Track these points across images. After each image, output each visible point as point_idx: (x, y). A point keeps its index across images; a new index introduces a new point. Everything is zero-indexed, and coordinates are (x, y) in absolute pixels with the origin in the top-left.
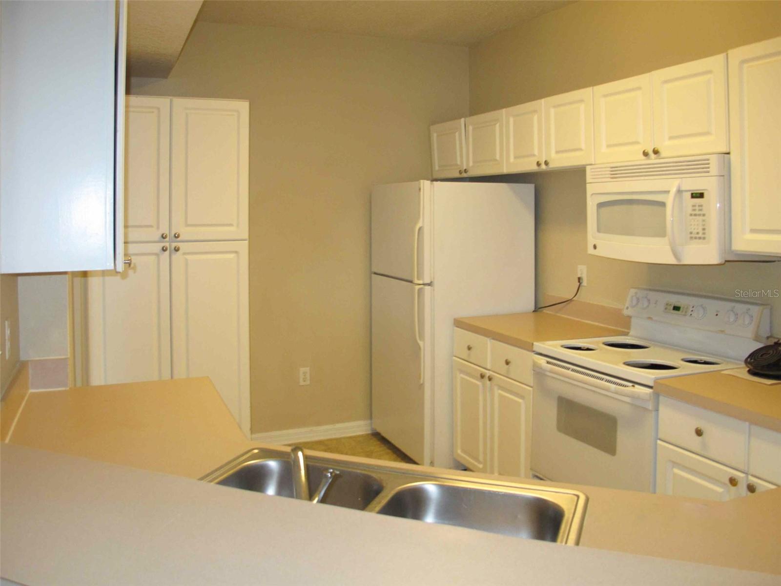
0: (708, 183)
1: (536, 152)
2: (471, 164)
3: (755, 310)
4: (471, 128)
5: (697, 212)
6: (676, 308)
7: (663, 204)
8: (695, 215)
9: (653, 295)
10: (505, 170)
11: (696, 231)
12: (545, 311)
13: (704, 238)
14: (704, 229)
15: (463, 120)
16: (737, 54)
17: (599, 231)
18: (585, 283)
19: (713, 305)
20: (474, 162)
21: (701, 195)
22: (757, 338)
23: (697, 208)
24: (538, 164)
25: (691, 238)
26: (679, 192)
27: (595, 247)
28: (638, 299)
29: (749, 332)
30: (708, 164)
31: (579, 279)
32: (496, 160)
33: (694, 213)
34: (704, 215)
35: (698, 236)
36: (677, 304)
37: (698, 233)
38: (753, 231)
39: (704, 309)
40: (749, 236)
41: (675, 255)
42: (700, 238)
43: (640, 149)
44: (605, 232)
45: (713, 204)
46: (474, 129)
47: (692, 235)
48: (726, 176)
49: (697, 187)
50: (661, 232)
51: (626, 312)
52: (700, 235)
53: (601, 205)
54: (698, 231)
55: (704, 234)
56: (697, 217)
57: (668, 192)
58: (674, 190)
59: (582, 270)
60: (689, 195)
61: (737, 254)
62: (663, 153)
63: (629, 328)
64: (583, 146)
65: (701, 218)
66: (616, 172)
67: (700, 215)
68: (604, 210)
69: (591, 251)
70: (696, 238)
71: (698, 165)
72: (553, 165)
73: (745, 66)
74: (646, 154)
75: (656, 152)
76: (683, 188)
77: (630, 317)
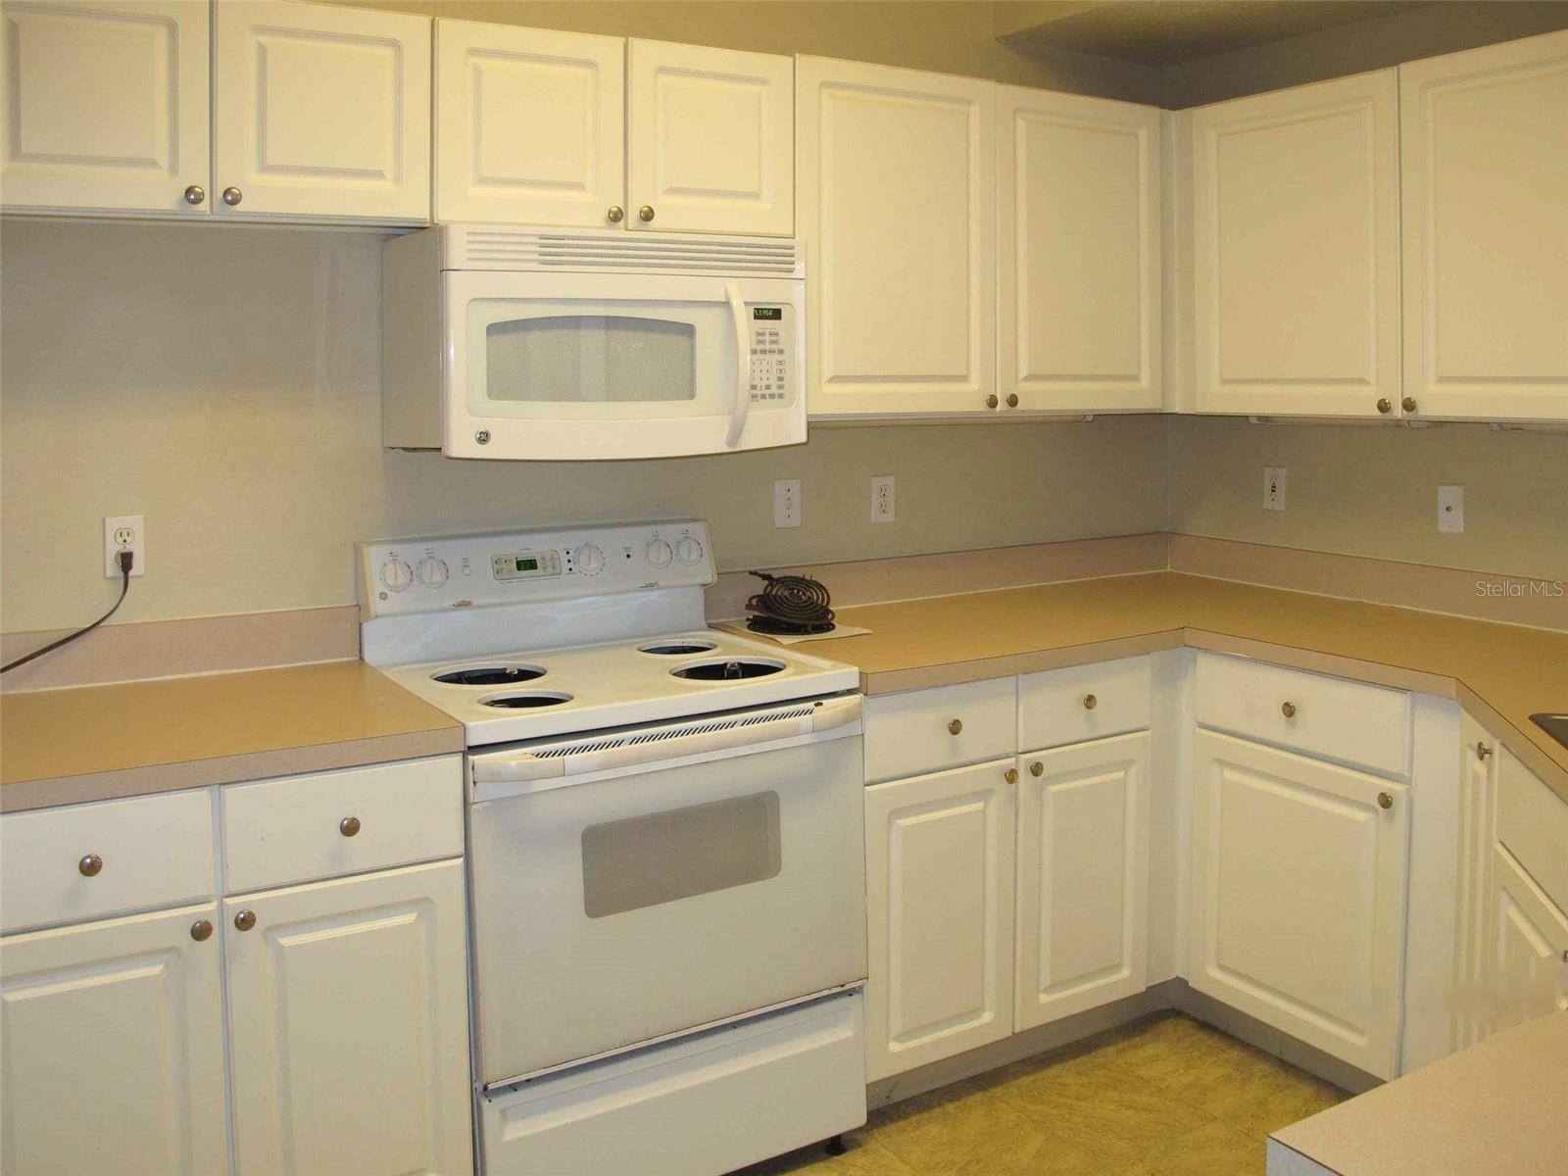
0: (790, 292)
5: (767, 347)
6: (526, 565)
7: (686, 330)
8: (763, 352)
11: (765, 383)
13: (781, 396)
14: (781, 379)
17: (490, 394)
21: (776, 314)
23: (767, 338)
25: (754, 396)
27: (485, 437)
30: (792, 256)
33: (760, 347)
34: (781, 352)
35: (768, 392)
36: (539, 556)
37: (768, 387)
38: (835, 379)
42: (772, 396)
43: (597, 204)
45: (798, 330)
47: (758, 392)
49: (768, 297)
50: (677, 390)
52: (774, 390)
54: (768, 383)
55: (781, 387)
56: (767, 356)
60: (749, 311)
65: (777, 357)
66: (557, 250)
67: (772, 352)
70: (763, 397)
71: (772, 257)
74: (617, 216)
76: (737, 299)
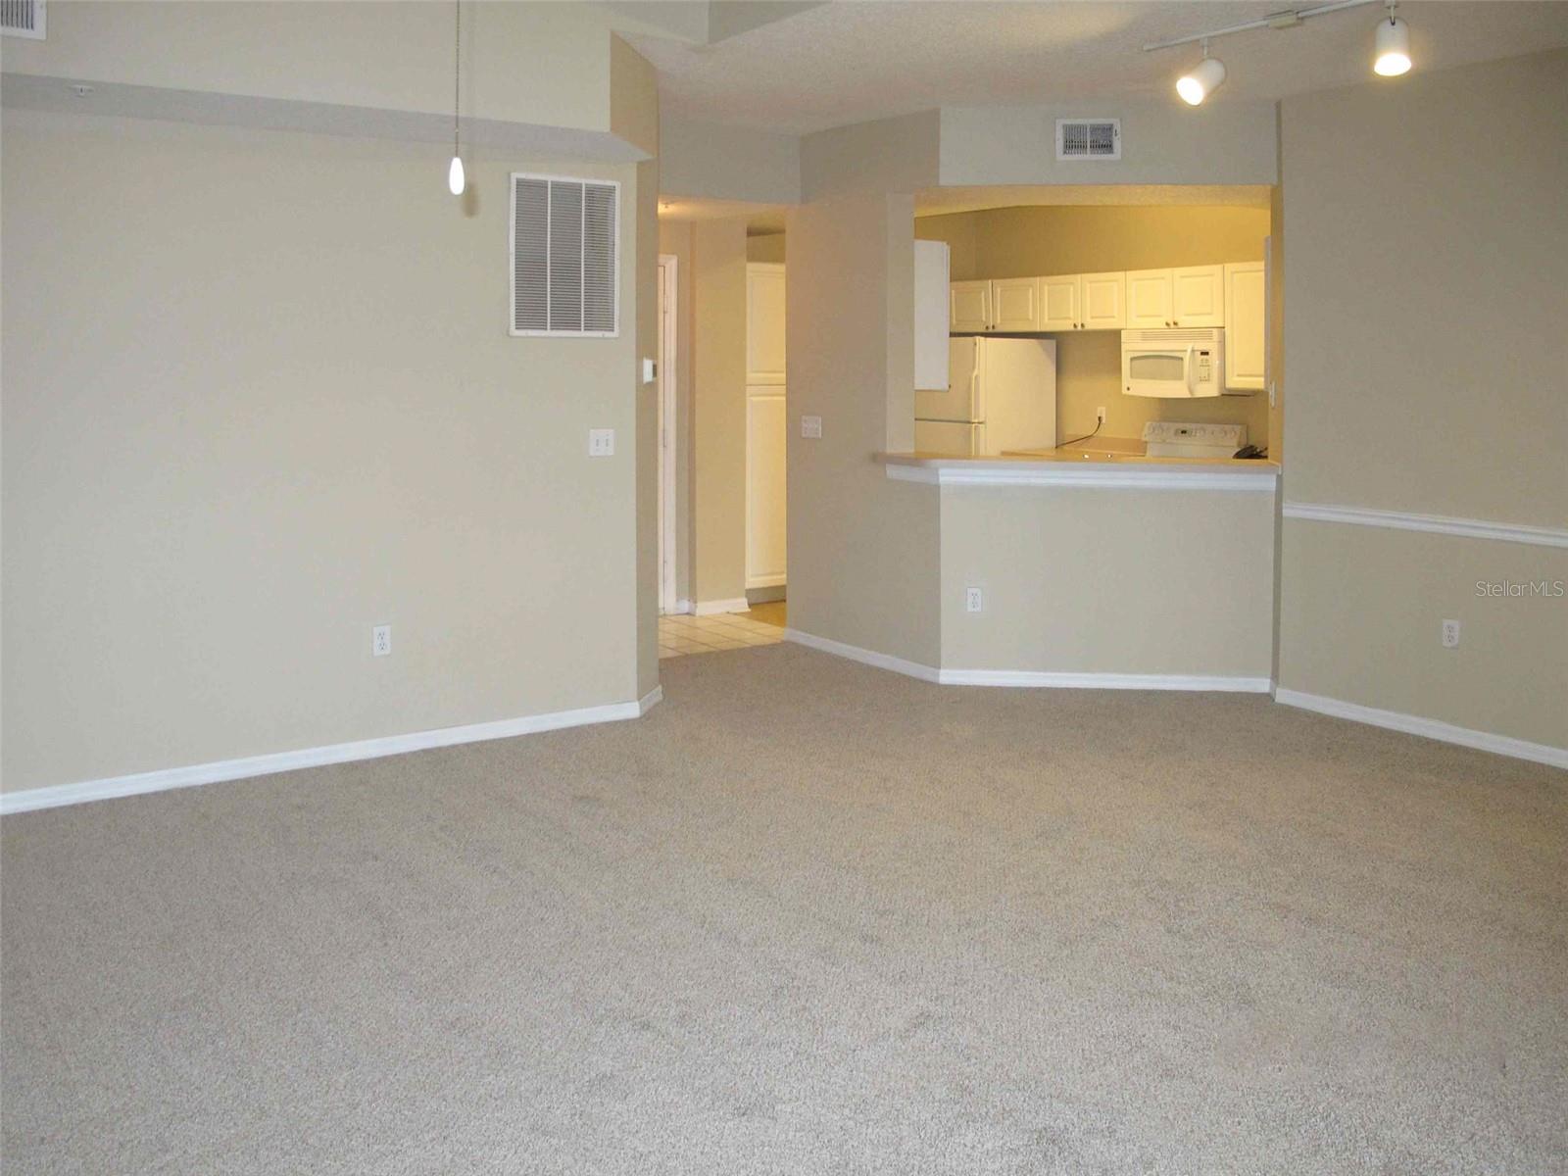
0: (1212, 346)
1: (1072, 315)
2: (999, 321)
3: (1238, 428)
4: (999, 290)
5: (1205, 364)
6: (1184, 432)
7: (1182, 359)
8: (1204, 366)
9: (1166, 425)
10: (1038, 329)
12: (1066, 448)
13: (1208, 381)
14: (1208, 375)
15: (990, 281)
16: (1230, 267)
17: (1132, 377)
18: (1104, 421)
19: (1210, 427)
20: (1001, 320)
21: (1207, 353)
22: (1239, 445)
23: (1204, 361)
24: (1075, 326)
25: (1200, 381)
26: (1193, 351)
27: (1128, 389)
28: (1154, 429)
29: (1234, 442)
30: (1210, 334)
31: (1100, 418)
32: (1028, 319)
33: (1202, 364)
34: (1209, 366)
35: (1204, 378)
36: (1184, 429)
38: (1239, 376)
39: (1204, 430)
40: (1236, 379)
41: (1191, 391)
42: (1206, 381)
43: (1163, 320)
44: (1136, 378)
45: (1214, 359)
46: (1001, 291)
47: (1201, 378)
48: (1223, 342)
49: (1205, 348)
50: (1179, 377)
51: (1144, 439)
52: (1206, 378)
53: (1132, 359)
54: (1204, 376)
55: (1208, 377)
57: (1185, 351)
58: (1189, 350)
59: (1102, 411)
60: (1199, 353)
61: (1229, 390)
62: (1180, 325)
63: (1145, 452)
64: (1116, 315)
65: (1207, 368)
66: (1147, 335)
67: (1206, 366)
68: (1135, 362)
69: (1124, 391)
70: (1203, 381)
71: (1203, 332)
72: (1088, 327)
73: (1235, 275)
74: (1167, 324)
75: (1175, 324)
76: (1196, 348)
77: (1146, 442)
